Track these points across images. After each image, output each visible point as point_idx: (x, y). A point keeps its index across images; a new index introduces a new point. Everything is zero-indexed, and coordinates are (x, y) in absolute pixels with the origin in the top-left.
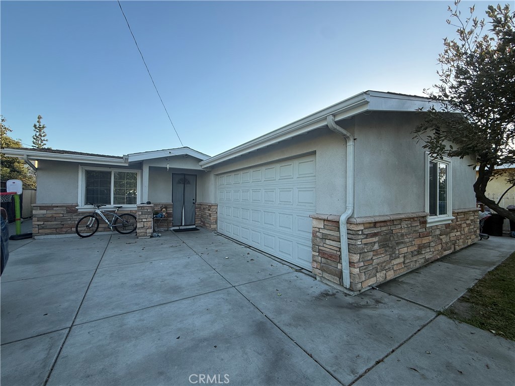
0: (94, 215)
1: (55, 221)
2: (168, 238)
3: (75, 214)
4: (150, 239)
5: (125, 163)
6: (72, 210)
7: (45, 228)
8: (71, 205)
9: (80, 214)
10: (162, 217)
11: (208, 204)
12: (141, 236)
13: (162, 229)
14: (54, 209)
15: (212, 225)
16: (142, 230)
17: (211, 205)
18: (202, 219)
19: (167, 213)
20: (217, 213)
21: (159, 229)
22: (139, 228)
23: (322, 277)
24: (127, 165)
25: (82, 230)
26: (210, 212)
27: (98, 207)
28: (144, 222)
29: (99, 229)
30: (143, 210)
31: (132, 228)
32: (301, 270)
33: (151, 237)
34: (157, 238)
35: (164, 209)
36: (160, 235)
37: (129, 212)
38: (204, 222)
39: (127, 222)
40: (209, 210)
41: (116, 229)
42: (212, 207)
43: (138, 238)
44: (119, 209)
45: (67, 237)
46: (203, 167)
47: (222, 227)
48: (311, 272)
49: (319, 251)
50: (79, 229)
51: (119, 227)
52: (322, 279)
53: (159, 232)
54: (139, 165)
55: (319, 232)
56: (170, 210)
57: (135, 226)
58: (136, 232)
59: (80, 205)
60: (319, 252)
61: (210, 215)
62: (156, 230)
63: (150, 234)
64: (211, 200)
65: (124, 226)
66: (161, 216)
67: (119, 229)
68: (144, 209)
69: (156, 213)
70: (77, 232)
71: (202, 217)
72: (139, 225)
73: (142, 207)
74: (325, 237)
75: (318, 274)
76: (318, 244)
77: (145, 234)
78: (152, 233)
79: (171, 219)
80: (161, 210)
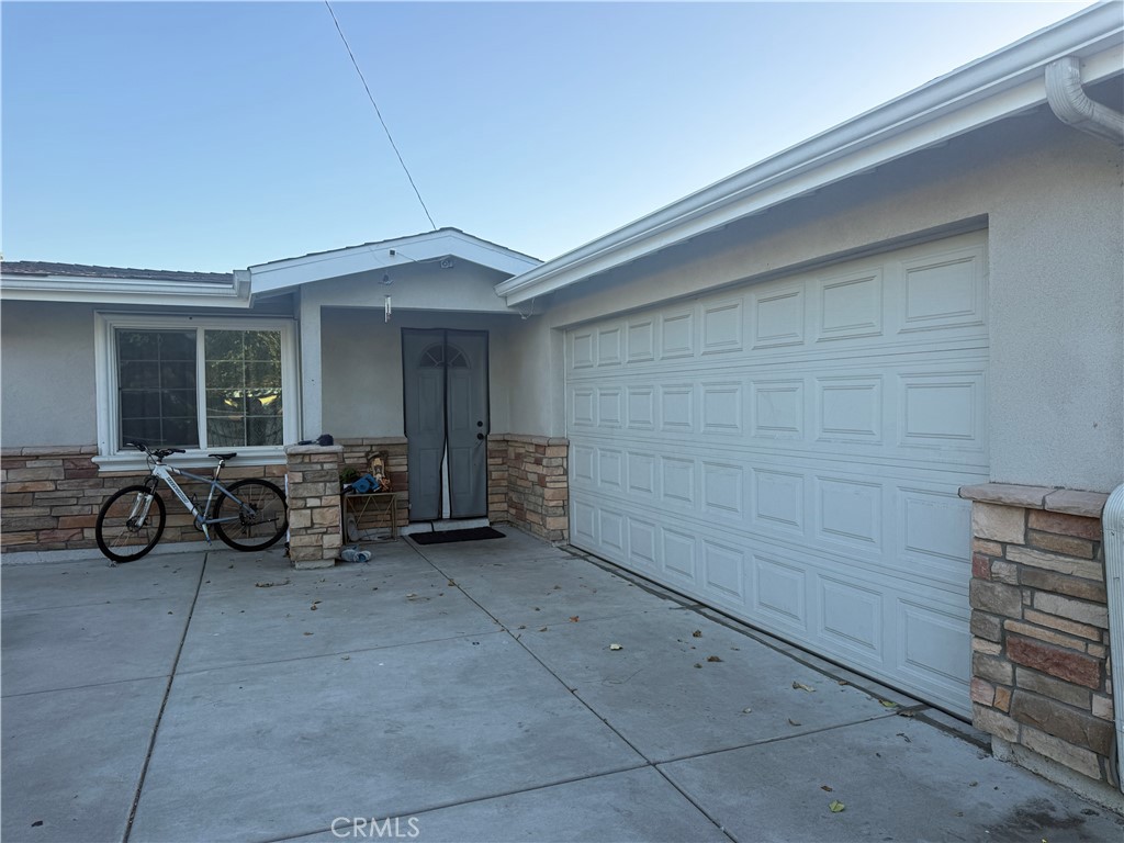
0: (148, 484)
1: (33, 506)
2: (397, 565)
3: (92, 482)
4: (336, 570)
5: (240, 297)
6: (80, 466)
8: (77, 450)
9: (105, 481)
10: (371, 491)
11: (535, 441)
12: (304, 560)
13: (373, 533)
14: (30, 464)
15: (549, 519)
16: (306, 539)
17: (543, 442)
18: (514, 497)
19: (388, 475)
20: (566, 473)
21: (363, 533)
22: (296, 532)
23: (1018, 744)
24: (246, 305)
25: (115, 537)
26: (540, 470)
27: (161, 455)
28: (312, 508)
29: (168, 534)
30: (308, 468)
31: (270, 528)
32: (920, 709)
33: (339, 561)
34: (358, 567)
35: (378, 462)
36: (367, 553)
37: (259, 474)
38: (520, 509)
39: (254, 507)
40: (538, 462)
41: (218, 531)
42: (549, 452)
43: (293, 566)
44: (228, 464)
45: (72, 561)
46: (511, 302)
47: (586, 525)
48: (970, 723)
49: (1006, 639)
50: (105, 532)
51: (230, 525)
52: (1020, 753)
53: (363, 543)
54: (285, 304)
55: (1003, 558)
56: (399, 465)
57: (280, 523)
58: (287, 545)
59: (105, 453)
60: (1002, 642)
61: (542, 482)
62: (354, 538)
63: (334, 553)
64: (547, 425)
65: (246, 523)
66: (367, 485)
67: (230, 534)
68: (310, 463)
69: (350, 476)
70: (101, 544)
71: (512, 487)
72: (295, 520)
73: (304, 455)
74: (1031, 582)
75: (1000, 733)
76: (1000, 610)
77: (318, 553)
78: (340, 550)
79: (404, 495)
80: (369, 464)
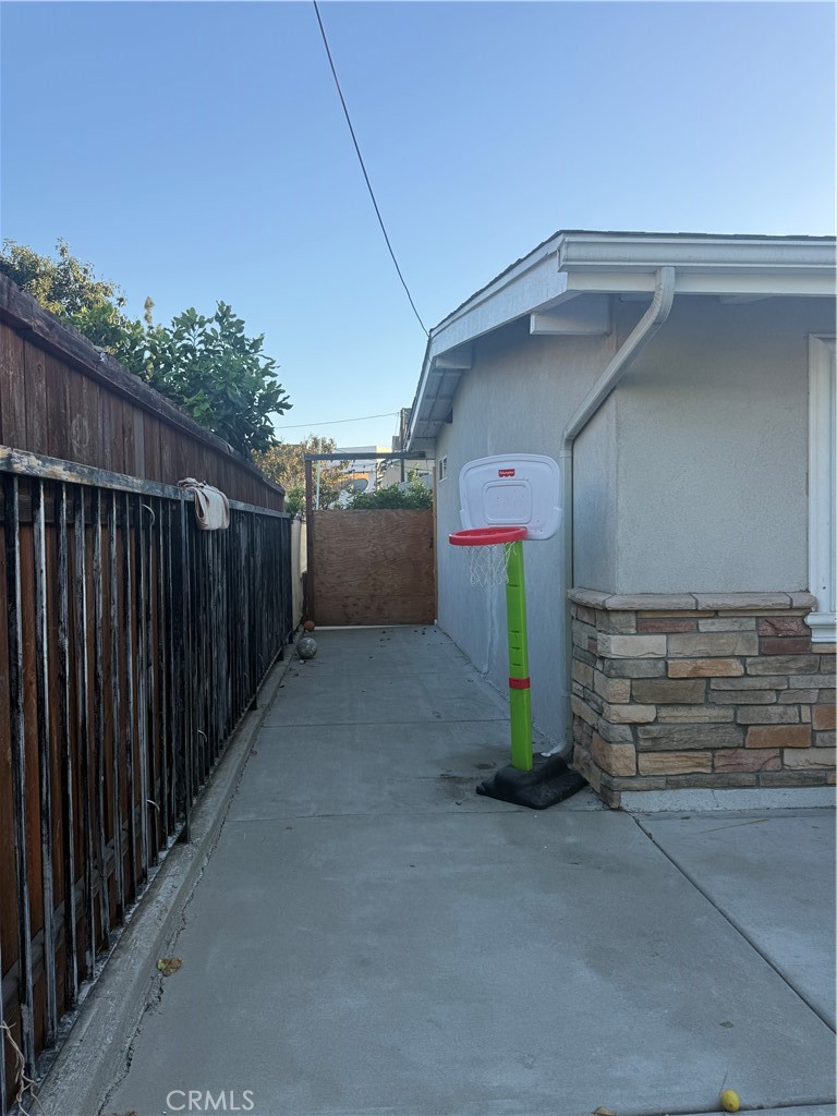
1: (708, 703)
3: (799, 662)
6: (785, 632)
7: (664, 744)
8: (781, 600)
9: (822, 660)
14: (704, 626)
59: (823, 607)
